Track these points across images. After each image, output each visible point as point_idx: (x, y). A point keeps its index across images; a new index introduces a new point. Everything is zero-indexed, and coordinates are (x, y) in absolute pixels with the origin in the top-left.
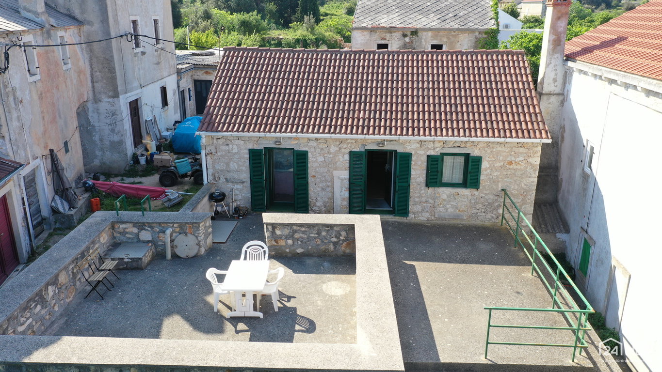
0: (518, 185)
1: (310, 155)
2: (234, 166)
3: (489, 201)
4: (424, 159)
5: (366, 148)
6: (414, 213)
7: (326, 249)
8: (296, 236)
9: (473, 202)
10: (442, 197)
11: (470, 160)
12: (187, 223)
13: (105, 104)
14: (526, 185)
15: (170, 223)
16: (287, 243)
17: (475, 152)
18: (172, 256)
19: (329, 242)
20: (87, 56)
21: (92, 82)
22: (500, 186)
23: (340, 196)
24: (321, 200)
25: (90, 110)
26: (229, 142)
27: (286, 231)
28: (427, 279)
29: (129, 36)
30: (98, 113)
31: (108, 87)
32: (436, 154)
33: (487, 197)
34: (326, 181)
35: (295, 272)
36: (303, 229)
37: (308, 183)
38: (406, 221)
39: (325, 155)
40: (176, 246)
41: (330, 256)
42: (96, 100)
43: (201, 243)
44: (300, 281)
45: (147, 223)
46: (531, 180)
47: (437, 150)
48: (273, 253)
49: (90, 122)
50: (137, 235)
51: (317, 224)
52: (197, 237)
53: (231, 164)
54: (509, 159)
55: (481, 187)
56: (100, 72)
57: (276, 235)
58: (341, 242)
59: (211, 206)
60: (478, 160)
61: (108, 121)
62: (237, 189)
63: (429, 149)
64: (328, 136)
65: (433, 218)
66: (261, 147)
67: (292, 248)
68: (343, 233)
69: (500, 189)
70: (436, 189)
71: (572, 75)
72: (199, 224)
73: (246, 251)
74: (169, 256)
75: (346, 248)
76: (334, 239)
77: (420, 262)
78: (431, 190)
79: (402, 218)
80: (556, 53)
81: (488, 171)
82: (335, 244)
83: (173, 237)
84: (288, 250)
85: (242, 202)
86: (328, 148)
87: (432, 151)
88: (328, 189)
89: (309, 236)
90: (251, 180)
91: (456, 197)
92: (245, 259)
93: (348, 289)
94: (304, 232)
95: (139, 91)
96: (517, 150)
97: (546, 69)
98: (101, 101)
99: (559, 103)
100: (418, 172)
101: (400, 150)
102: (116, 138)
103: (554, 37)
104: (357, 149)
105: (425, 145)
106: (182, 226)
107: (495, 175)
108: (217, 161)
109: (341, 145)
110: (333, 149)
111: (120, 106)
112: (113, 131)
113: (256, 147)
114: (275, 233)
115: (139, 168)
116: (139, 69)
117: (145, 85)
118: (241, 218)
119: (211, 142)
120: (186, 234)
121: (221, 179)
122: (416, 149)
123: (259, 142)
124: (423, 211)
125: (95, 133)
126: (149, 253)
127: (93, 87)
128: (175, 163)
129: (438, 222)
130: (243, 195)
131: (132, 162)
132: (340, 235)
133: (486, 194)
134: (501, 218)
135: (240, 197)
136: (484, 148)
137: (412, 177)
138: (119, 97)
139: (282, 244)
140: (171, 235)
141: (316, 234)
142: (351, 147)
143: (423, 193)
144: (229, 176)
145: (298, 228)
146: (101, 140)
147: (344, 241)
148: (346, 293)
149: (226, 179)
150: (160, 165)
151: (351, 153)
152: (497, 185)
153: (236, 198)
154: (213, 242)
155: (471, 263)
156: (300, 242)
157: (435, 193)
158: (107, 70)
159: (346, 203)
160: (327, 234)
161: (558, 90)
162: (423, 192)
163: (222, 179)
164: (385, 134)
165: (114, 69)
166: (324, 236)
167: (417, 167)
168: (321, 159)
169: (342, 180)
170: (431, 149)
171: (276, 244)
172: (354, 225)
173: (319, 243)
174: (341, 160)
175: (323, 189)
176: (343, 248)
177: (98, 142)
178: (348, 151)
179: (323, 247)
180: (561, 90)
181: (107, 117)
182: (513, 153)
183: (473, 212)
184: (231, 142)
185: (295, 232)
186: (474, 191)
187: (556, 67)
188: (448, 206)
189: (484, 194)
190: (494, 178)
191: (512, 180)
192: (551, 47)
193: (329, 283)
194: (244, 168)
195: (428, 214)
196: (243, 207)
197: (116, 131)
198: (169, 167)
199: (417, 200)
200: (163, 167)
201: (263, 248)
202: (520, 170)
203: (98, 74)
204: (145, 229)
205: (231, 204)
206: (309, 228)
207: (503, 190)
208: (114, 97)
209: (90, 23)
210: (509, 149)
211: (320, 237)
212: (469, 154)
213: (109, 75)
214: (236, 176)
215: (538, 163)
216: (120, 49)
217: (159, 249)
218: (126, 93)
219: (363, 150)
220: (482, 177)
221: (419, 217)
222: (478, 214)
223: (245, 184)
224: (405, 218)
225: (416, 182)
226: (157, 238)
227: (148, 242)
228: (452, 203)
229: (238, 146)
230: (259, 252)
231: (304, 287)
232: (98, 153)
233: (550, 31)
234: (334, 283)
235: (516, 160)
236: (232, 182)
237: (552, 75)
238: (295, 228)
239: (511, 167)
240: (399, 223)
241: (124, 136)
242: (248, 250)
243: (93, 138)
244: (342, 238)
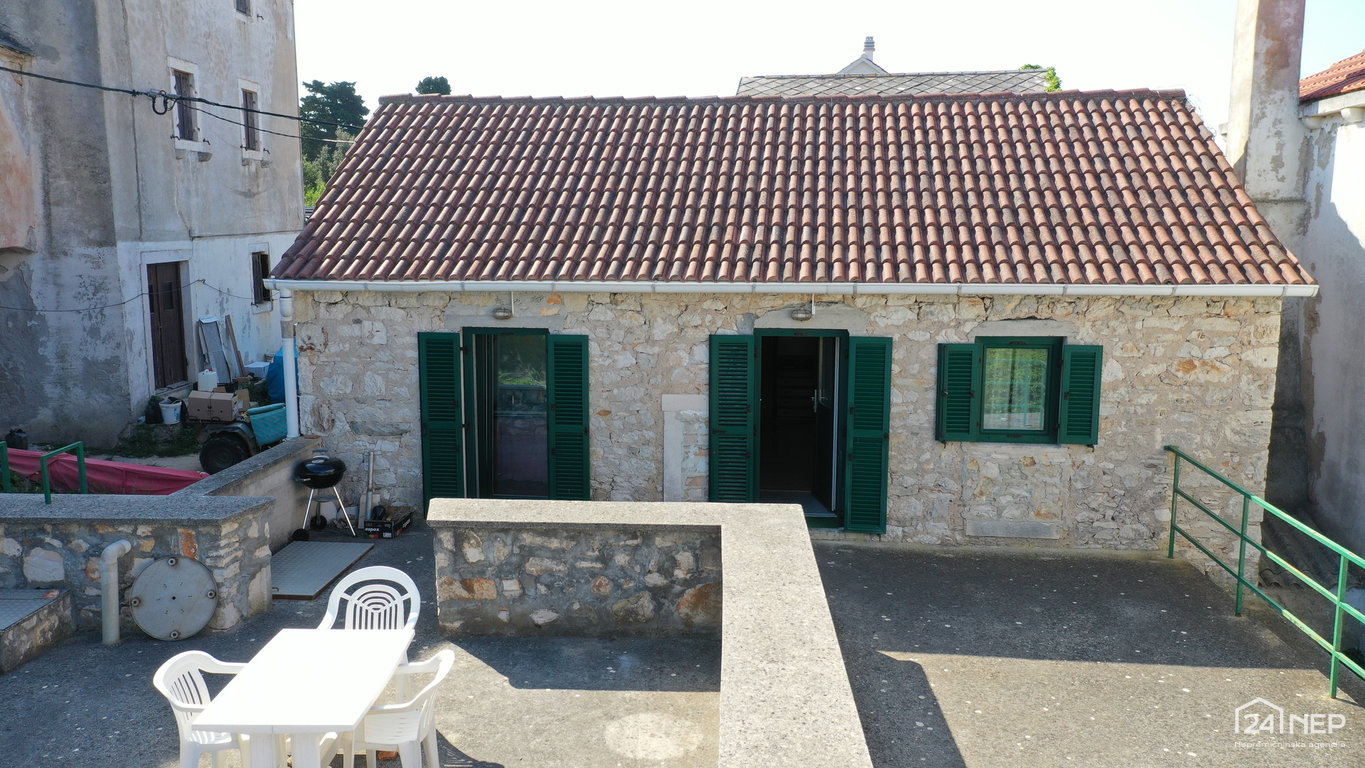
0: (1215, 433)
1: (594, 349)
2: (374, 384)
3: (1128, 484)
4: (930, 355)
5: (759, 324)
6: (901, 523)
7: (630, 612)
8: (533, 566)
9: (1079, 485)
10: (984, 472)
11: (1067, 358)
12: (179, 523)
13: (76, 264)
14: (1237, 433)
15: (122, 522)
16: (500, 592)
17: (1081, 334)
18: (122, 636)
19: (637, 590)
20: (35, 137)
21: (47, 203)
22: (1159, 437)
23: (683, 470)
24: (626, 484)
25: (37, 275)
26: (361, 314)
27: (500, 551)
28: (973, 709)
29: (160, 101)
30: (55, 284)
31: (87, 218)
32: (963, 341)
33: (1120, 472)
34: (641, 426)
35: (517, 683)
36: (555, 544)
37: (587, 431)
38: (879, 546)
39: (640, 349)
40: (139, 601)
41: (640, 634)
42: (54, 251)
43: (224, 591)
44: (528, 711)
45: (49, 521)
46: (1254, 416)
47: (968, 328)
48: (457, 624)
49: (33, 309)
50: (18, 563)
51: (598, 526)
52: (209, 570)
53: (367, 379)
54: (1183, 353)
55: (1101, 441)
56: (68, 177)
57: (466, 562)
58: (677, 588)
60: (1090, 360)
61: (84, 305)
62: (384, 454)
63: (942, 326)
64: (644, 286)
65: (959, 538)
66: (454, 327)
67: (519, 609)
68: (685, 558)
69: (1159, 446)
70: (967, 446)
71: (1334, 139)
72: (216, 524)
73: (343, 603)
74: (112, 632)
75: (694, 607)
76: (655, 579)
77: (939, 656)
78: (951, 451)
79: (868, 537)
80: (1277, 88)
81: (1122, 390)
82: (657, 593)
83: (133, 572)
84: (503, 616)
85: (398, 492)
86: (645, 327)
87: (952, 331)
88: (647, 451)
89: (573, 567)
90: (423, 426)
91: (1028, 471)
93: (696, 738)
94: (557, 555)
95: (186, 244)
96: (1206, 325)
97: (1250, 133)
98: (66, 254)
99: (1293, 226)
100: (913, 396)
101: (857, 329)
102: (102, 352)
103: (1269, 43)
104: (731, 329)
105: (932, 313)
106: (162, 532)
107: (1144, 402)
108: (328, 370)
109: (685, 317)
110: (662, 329)
111: (117, 269)
112: (94, 332)
113: (440, 327)
114: (463, 556)
115: (160, 433)
116: (188, 192)
117: (204, 234)
118: (387, 535)
119: (311, 314)
120: (175, 560)
121: (338, 423)
122: (905, 325)
123: (448, 312)
124: (928, 514)
125: (44, 338)
126: (40, 621)
127: (48, 216)
128: (249, 414)
129: (977, 549)
130: (400, 470)
131: (143, 419)
132: (675, 564)
133: (1118, 463)
134: (1165, 535)
135: (390, 478)
136: (1107, 318)
137: (893, 410)
138: (114, 244)
139: (485, 596)
140: (124, 564)
141: (597, 559)
142: (713, 322)
143: (927, 461)
144: (361, 413)
145: (538, 540)
146: (61, 357)
147: (687, 584)
148: (687, 752)
149: (352, 424)
150: (203, 415)
151: (712, 339)
152: (1151, 434)
153: (380, 480)
154: (276, 597)
155: (1108, 660)
156: (543, 589)
157: (963, 461)
158: (86, 173)
159: (699, 492)
160: (633, 561)
161: (1286, 190)
162: (927, 456)
163: (342, 425)
164: (812, 277)
165: (107, 170)
166: (622, 568)
167: (909, 382)
168: (625, 360)
169: (688, 422)
170: (948, 326)
171: (465, 594)
172: (719, 528)
173: (606, 589)
174: (686, 362)
175: (633, 452)
176: (684, 610)
177: (53, 363)
178: (704, 334)
179: (618, 606)
180: (1296, 190)
181: (78, 296)
182: (1194, 334)
183: (1079, 518)
184: (369, 311)
185: (528, 552)
186: (1081, 453)
187: (1279, 127)
188: (1003, 500)
189: (1111, 460)
190: (1140, 411)
191: (1194, 419)
192: (1263, 71)
193: (628, 719)
194: (404, 391)
195: (943, 525)
196: (397, 508)
197: (103, 334)
198: (229, 423)
199: (910, 481)
200: (212, 422)
201: (402, 591)
202: (1219, 386)
203: (63, 182)
204: (41, 544)
205: (363, 499)
206: (572, 538)
207: (1168, 448)
208: (101, 244)
209: (50, 53)
210: (1182, 323)
211: (609, 572)
212: (1061, 340)
213: (93, 187)
214: (381, 416)
215: (1274, 363)
216: (130, 128)
217: (87, 612)
218: (140, 239)
219: (749, 331)
220: (1105, 410)
221: (916, 533)
222: (1096, 524)
223: (406, 438)
224: (876, 538)
225: (904, 427)
226: (82, 576)
227: (52, 586)
228: (1015, 491)
229: (388, 324)
230: (387, 607)
231: (538, 732)
232: (52, 391)
233: (1258, 28)
234: (645, 718)
235: (1206, 357)
236: (370, 433)
237: (1270, 149)
238: (527, 539)
239: (1192, 377)
240: (858, 551)
241: (123, 347)
242: (353, 600)
243: (41, 351)
244: (679, 574)
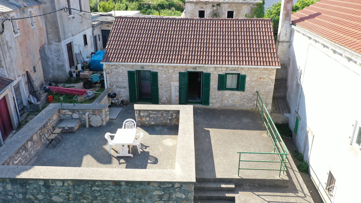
0: (264, 89)
1: (159, 74)
2: (120, 79)
3: (250, 97)
4: (217, 76)
5: (188, 70)
6: (212, 103)
7: (166, 122)
8: (151, 116)
9: (242, 98)
10: (226, 95)
11: (240, 77)
12: (96, 110)
13: (54, 46)
14: (268, 89)
15: (87, 110)
16: (146, 120)
17: (243, 73)
18: (89, 126)
19: (167, 119)
20: (44, 20)
21: (47, 34)
22: (255, 90)
23: (175, 95)
24: (165, 97)
25: (46, 48)
26: (117, 67)
27: (146, 114)
28: (216, 137)
29: (66, 9)
30: (50, 50)
31: (55, 37)
32: (223, 74)
33: (249, 95)
34: (167, 87)
35: (150, 134)
36: (154, 113)
37: (158, 88)
38: (208, 107)
39: (167, 74)
40: (91, 121)
41: (168, 126)
42: (49, 44)
43: (103, 119)
44: (152, 139)
45: (76, 109)
46: (271, 87)
47: (224, 71)
48: (140, 124)
49: (46, 55)
50: (71, 115)
51: (161, 110)
52: (101, 116)
53: (119, 78)
54: (260, 76)
55: (245, 91)
56: (51, 29)
57: (141, 115)
58: (173, 119)
59: (109, 100)
60: (244, 77)
61: (56, 54)
62: (122, 91)
63: (219, 71)
64: (168, 64)
65: (222, 106)
66: (134, 70)
67: (149, 122)
68: (174, 115)
69: (255, 91)
70: (223, 91)
71: (294, 32)
72: (102, 110)
73: (125, 124)
74: (87, 126)
75: (176, 122)
76: (170, 118)
77: (213, 129)
78: (220, 92)
79: (206, 106)
80: (286, 20)
81: (249, 82)
82: (170, 120)
83: (89, 117)
84: (147, 123)
85: (125, 98)
86: (168, 71)
87: (221, 72)
88: (168, 91)
89: (157, 116)
90: (129, 87)
91: (233, 95)
92: (125, 128)
93: (176, 142)
94: (155, 114)
95: (72, 38)
96: (263, 72)
97: (281, 29)
98: (52, 44)
99: (288, 47)
100: (214, 83)
101: (205, 71)
102: (60, 63)
103: (285, 12)
104: (183, 71)
105: (217, 69)
106: (93, 111)
107: (253, 84)
108: (112, 77)
109: (175, 69)
110: (171, 71)
111: (62, 47)
112: (58, 59)
113: (132, 70)
114: (140, 114)
115: (73, 79)
116: (71, 26)
117: (75, 34)
118: (124, 106)
119: (108, 67)
120: (96, 115)
121: (114, 86)
122: (213, 71)
123: (133, 67)
124: (216, 102)
125: (49, 61)
126: (77, 125)
127: (47, 37)
128: (91, 76)
129: (224, 108)
130: (125, 94)
131: (69, 76)
132: (173, 115)
133: (249, 94)
134: (256, 106)
135: (124, 95)
136: (247, 70)
137: (211, 85)
138: (61, 42)
139: (144, 120)
140: (88, 116)
141: (161, 115)
142: (180, 70)
143: (216, 94)
144: (118, 84)
145: (152, 112)
146: (53, 64)
147: (175, 118)
148: (174, 145)
149: (117, 86)
150: (83, 77)
151: (179, 73)
152: (254, 89)
153: (122, 96)
154: (110, 119)
155: (238, 129)
156: (153, 119)
157: (222, 93)
158: (54, 28)
159: (177, 98)
160: (166, 115)
161: (287, 40)
162: (216, 93)
163: (115, 86)
164: (197, 63)
165: (58, 27)
166: (165, 116)
167: (213, 80)
168: (164, 76)
169: (175, 87)
170: (220, 71)
171: (141, 120)
172: (179, 110)
173: (162, 119)
174: (175, 77)
175: (166, 91)
176: (174, 122)
177: (51, 66)
178: (178, 72)
179: (164, 122)
180: (289, 40)
181: (55, 52)
182: (262, 73)
183: (242, 103)
184: (119, 67)
185: (150, 114)
186: (242, 92)
187: (286, 28)
188: (229, 100)
189: (247, 94)
190: (252, 86)
191: (261, 87)
192: (284, 17)
193: (166, 139)
194: (125, 81)
195: (219, 104)
196: (125, 100)
197: (60, 60)
198: (88, 79)
199: (213, 97)
200: (85, 78)
202: (265, 82)
203: (50, 30)
204: (75, 113)
205: (119, 99)
206: (157, 112)
207: (256, 92)
208: (58, 42)
209: (45, 3)
210: (260, 71)
211: (163, 117)
212: (240, 74)
213: (56, 30)
214: (121, 85)
215: (274, 78)
216: (61, 17)
217: (83, 122)
218: (65, 39)
219: (186, 72)
220: (246, 85)
221: (214, 105)
222: (244, 104)
223: (126, 89)
224: (208, 106)
225: (213, 88)
226: (81, 117)
227: (77, 119)
228: (231, 99)
229: (122, 69)
231: (154, 142)
232: (51, 71)
233: (284, 9)
234: (169, 139)
235: (263, 77)
236: (120, 88)
237: (285, 32)
238: (150, 112)
239: (261, 80)
240: (204, 109)
241: (64, 62)
242: (126, 124)
243: (49, 63)
244: (174, 117)
